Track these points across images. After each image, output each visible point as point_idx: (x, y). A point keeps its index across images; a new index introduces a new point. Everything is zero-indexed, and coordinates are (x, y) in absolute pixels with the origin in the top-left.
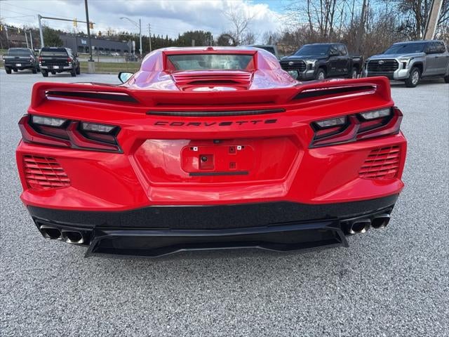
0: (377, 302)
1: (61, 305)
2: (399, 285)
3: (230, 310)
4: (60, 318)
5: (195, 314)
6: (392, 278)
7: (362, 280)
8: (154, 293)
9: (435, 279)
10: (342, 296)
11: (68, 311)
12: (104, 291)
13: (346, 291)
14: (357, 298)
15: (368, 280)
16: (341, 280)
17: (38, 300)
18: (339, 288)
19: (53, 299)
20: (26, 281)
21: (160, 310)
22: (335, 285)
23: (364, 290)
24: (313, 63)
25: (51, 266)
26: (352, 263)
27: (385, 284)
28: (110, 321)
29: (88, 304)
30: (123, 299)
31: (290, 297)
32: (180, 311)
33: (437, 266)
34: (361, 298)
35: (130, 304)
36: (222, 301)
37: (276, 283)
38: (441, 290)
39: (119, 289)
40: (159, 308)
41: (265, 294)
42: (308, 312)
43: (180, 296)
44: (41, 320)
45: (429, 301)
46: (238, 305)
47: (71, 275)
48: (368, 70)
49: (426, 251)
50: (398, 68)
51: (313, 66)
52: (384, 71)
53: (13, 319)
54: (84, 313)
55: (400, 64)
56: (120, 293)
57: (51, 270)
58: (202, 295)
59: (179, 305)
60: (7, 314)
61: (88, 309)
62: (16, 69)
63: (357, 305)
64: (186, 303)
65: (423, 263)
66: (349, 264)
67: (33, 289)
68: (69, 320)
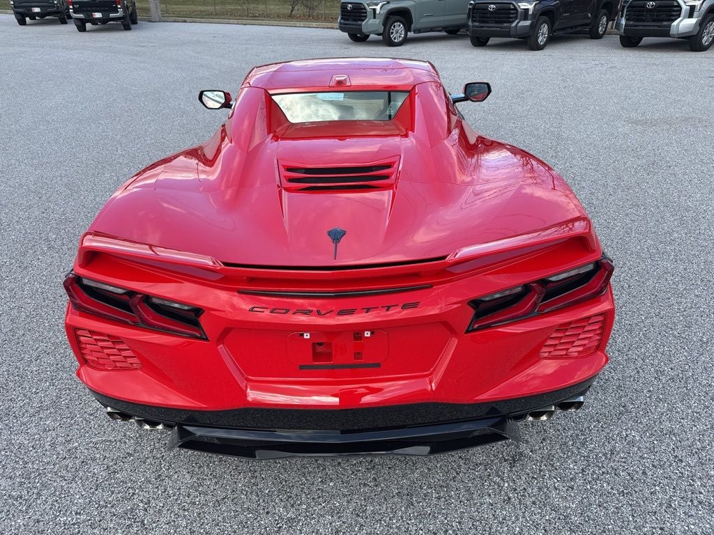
0: (555, 509)
1: (142, 501)
2: (590, 482)
3: (358, 516)
4: (143, 521)
5: (313, 522)
6: (583, 470)
7: (540, 470)
8: (261, 486)
9: (644, 473)
10: (509, 498)
11: (152, 512)
12: (195, 480)
13: (515, 490)
14: (528, 502)
15: (550, 471)
16: (511, 471)
17: (113, 493)
18: (506, 485)
19: (131, 491)
20: (94, 459)
21: (268, 513)
22: (502, 479)
23: (540, 489)
24: (531, 7)
25: (125, 435)
26: (532, 441)
27: (572, 479)
28: (205, 529)
29: (177, 499)
30: (220, 494)
31: (439, 498)
32: (293, 516)
33: (652, 450)
34: (534, 503)
35: (229, 502)
36: (348, 502)
37: (422, 474)
38: (647, 492)
39: (215, 477)
40: (266, 510)
41: (406, 492)
42: (460, 523)
43: (295, 491)
44: (119, 524)
45: (626, 510)
46: (370, 508)
47: (151, 451)
48: (627, 20)
49: (641, 422)
50: (679, 16)
51: (530, 12)
52: (654, 21)
53: (84, 521)
54: (172, 515)
55: (685, 8)
56: (216, 483)
57: (125, 443)
58: (322, 491)
59: (292, 506)
60: (76, 514)
61: (176, 508)
62: (33, 16)
63: (527, 514)
64: (301, 504)
65: (632, 443)
66: (527, 442)
67: (104, 474)
68: (154, 525)
